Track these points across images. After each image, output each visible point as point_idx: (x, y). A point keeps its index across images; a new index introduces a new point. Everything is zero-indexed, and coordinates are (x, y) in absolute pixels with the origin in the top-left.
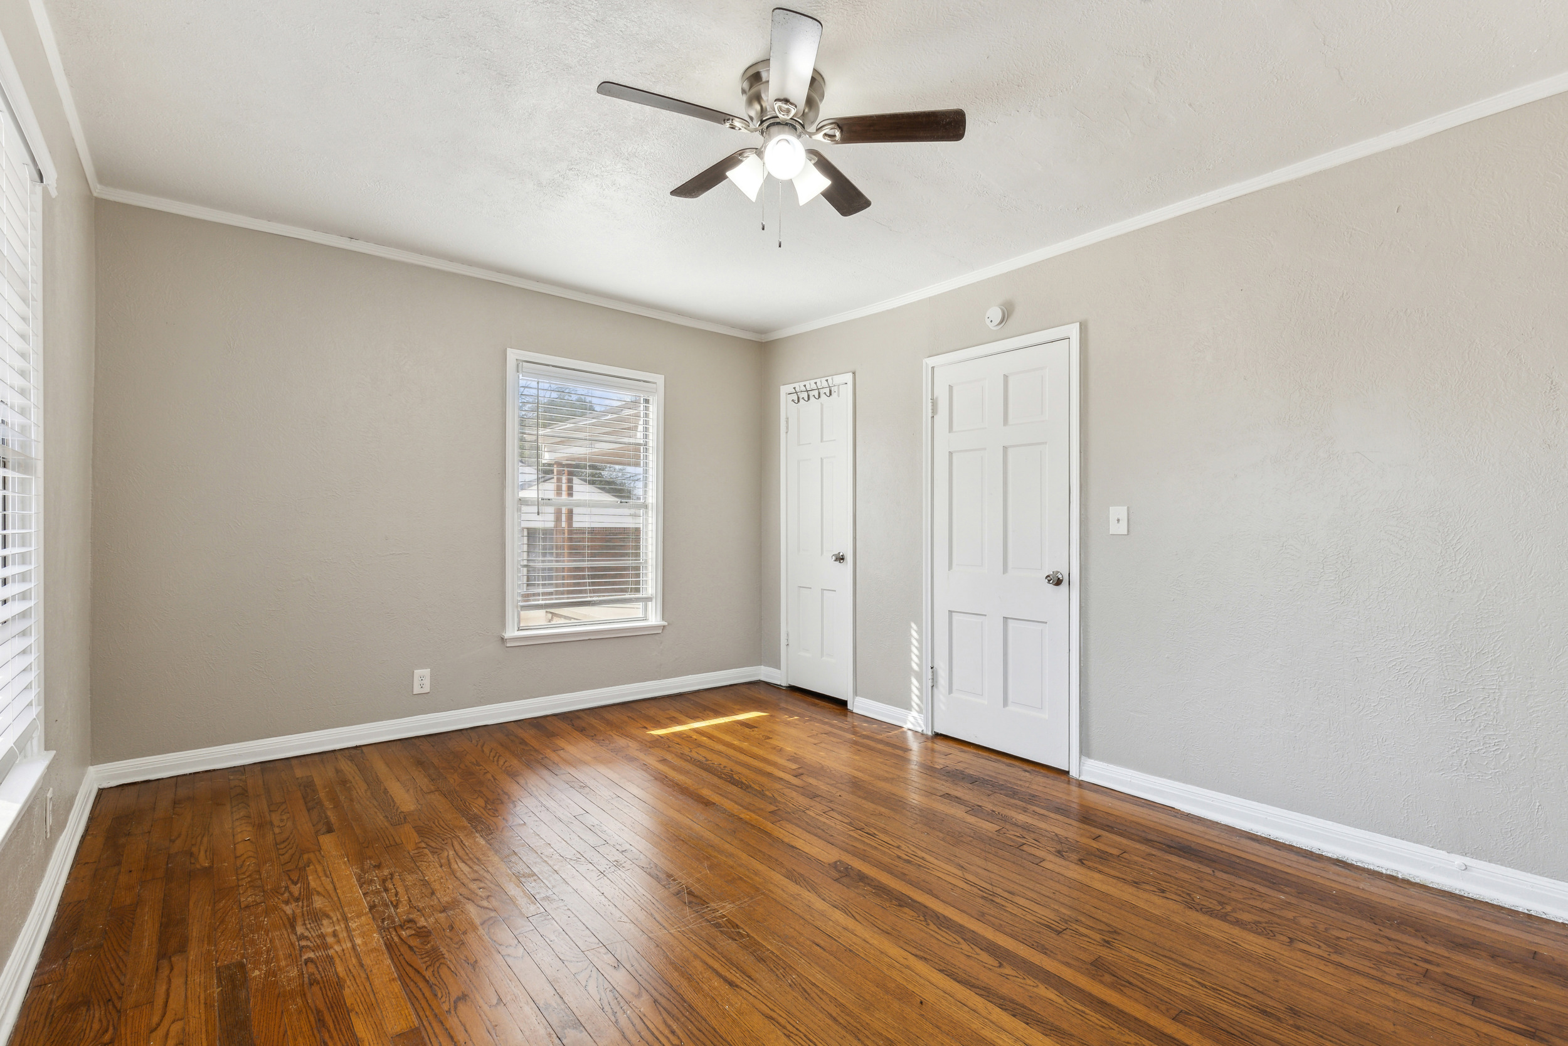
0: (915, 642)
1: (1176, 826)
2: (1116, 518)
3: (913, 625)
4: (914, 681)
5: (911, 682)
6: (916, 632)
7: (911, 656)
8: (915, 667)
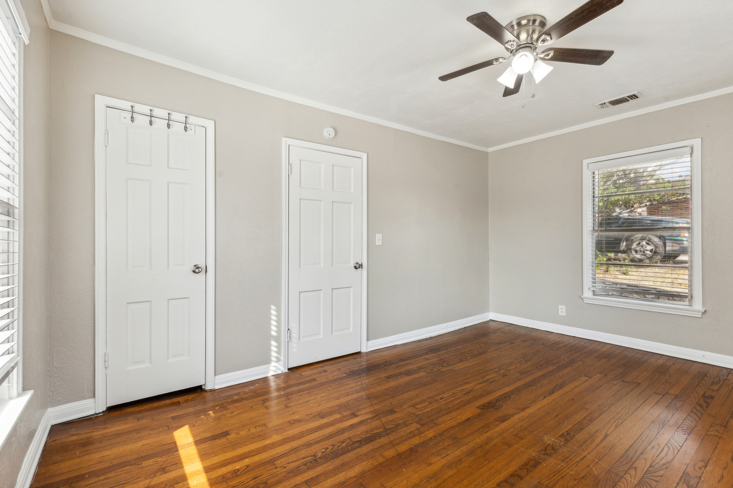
0: (274, 318)
1: (413, 348)
2: (378, 239)
3: (273, 307)
4: (274, 343)
5: (270, 345)
6: (275, 310)
7: (270, 327)
8: (274, 333)
